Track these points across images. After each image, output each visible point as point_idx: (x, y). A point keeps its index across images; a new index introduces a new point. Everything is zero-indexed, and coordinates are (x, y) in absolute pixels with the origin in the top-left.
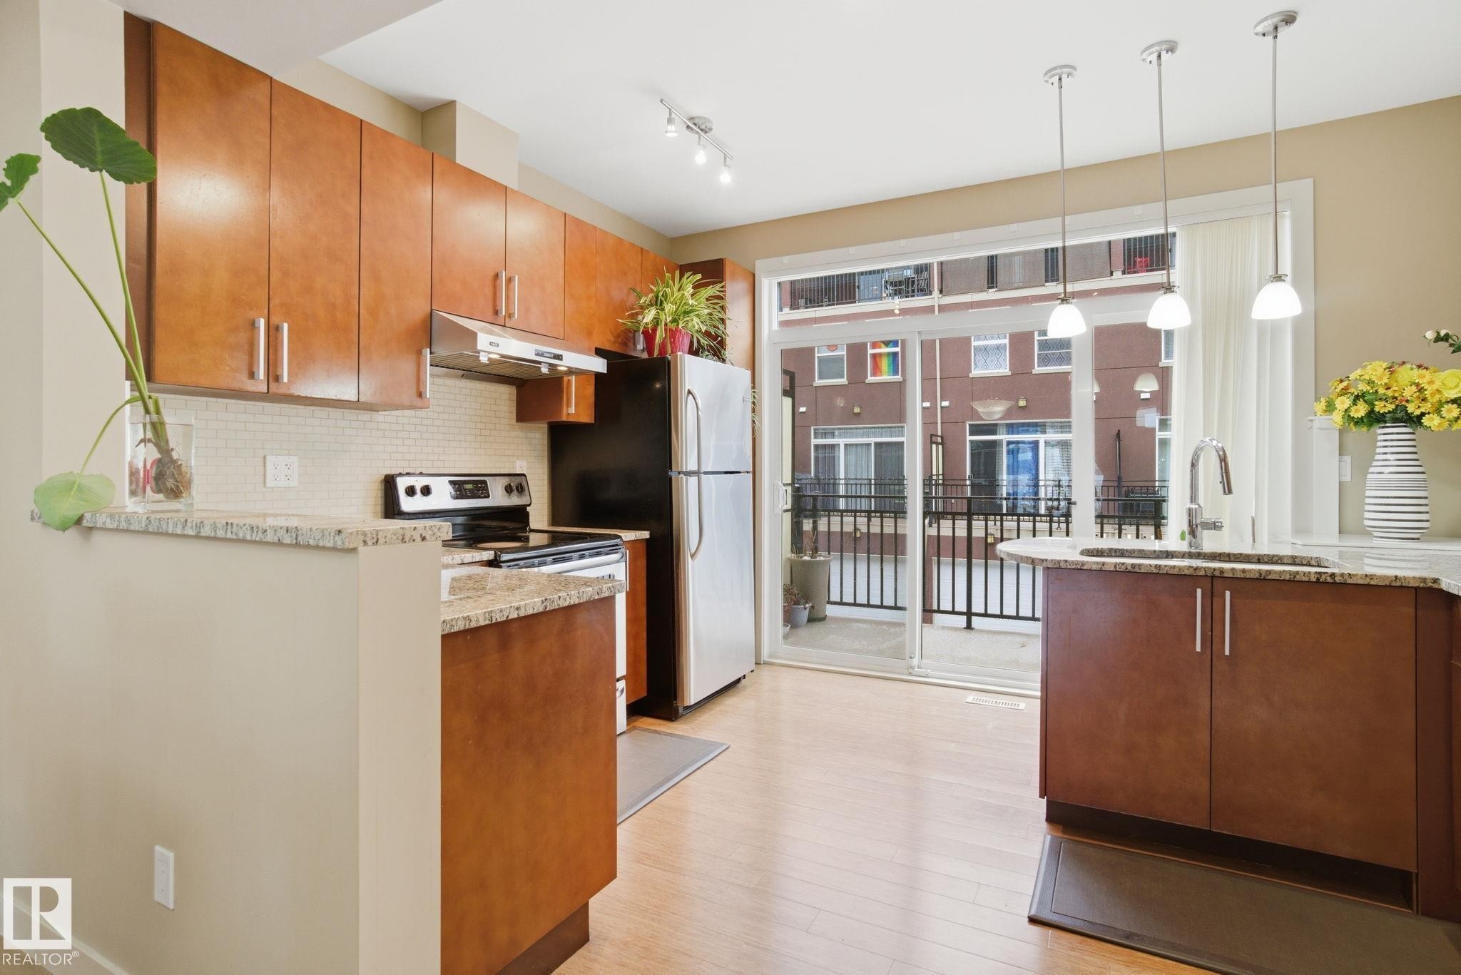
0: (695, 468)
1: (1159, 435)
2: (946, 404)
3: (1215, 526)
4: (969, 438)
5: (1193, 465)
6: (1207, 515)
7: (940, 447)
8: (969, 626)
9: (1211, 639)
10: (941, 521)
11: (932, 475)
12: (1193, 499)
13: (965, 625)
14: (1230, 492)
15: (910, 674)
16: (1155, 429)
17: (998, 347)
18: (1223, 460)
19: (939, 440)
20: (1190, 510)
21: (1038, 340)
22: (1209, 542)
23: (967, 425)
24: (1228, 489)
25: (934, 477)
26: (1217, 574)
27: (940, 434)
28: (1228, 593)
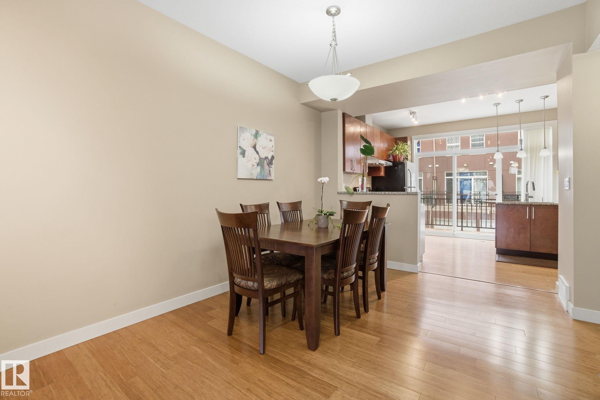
0: (410, 186)
1: (517, 176)
2: (437, 166)
3: (532, 197)
4: (446, 177)
5: (527, 185)
6: (530, 195)
7: (435, 181)
8: (462, 230)
9: (530, 216)
10: (437, 206)
11: (433, 191)
12: (527, 191)
13: (461, 230)
14: (534, 190)
15: (454, 236)
16: (516, 174)
17: (456, 146)
18: (533, 184)
19: (435, 178)
20: (526, 194)
21: (471, 143)
22: (530, 200)
23: (445, 173)
24: (534, 189)
25: (434, 191)
26: (531, 204)
27: (435, 176)
28: (533, 208)
